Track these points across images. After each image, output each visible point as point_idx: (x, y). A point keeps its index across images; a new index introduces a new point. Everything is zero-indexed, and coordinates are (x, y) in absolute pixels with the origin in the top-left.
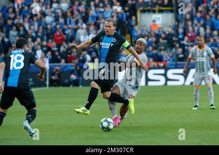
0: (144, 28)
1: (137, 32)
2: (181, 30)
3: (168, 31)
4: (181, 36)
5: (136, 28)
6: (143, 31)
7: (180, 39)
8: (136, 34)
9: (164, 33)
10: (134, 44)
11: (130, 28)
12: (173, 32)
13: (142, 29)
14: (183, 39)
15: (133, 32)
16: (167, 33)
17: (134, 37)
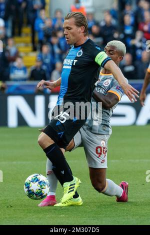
0: (59, 15)
1: (44, 23)
2: (129, 19)
3: (104, 20)
4: (128, 31)
5: (43, 14)
6: (55, 20)
7: (126, 36)
8: (42, 26)
9: (97, 24)
10: (38, 46)
11: (31, 15)
12: (114, 22)
13: (53, 16)
14: (133, 37)
15: (37, 22)
16: (102, 24)
17: (39, 31)
